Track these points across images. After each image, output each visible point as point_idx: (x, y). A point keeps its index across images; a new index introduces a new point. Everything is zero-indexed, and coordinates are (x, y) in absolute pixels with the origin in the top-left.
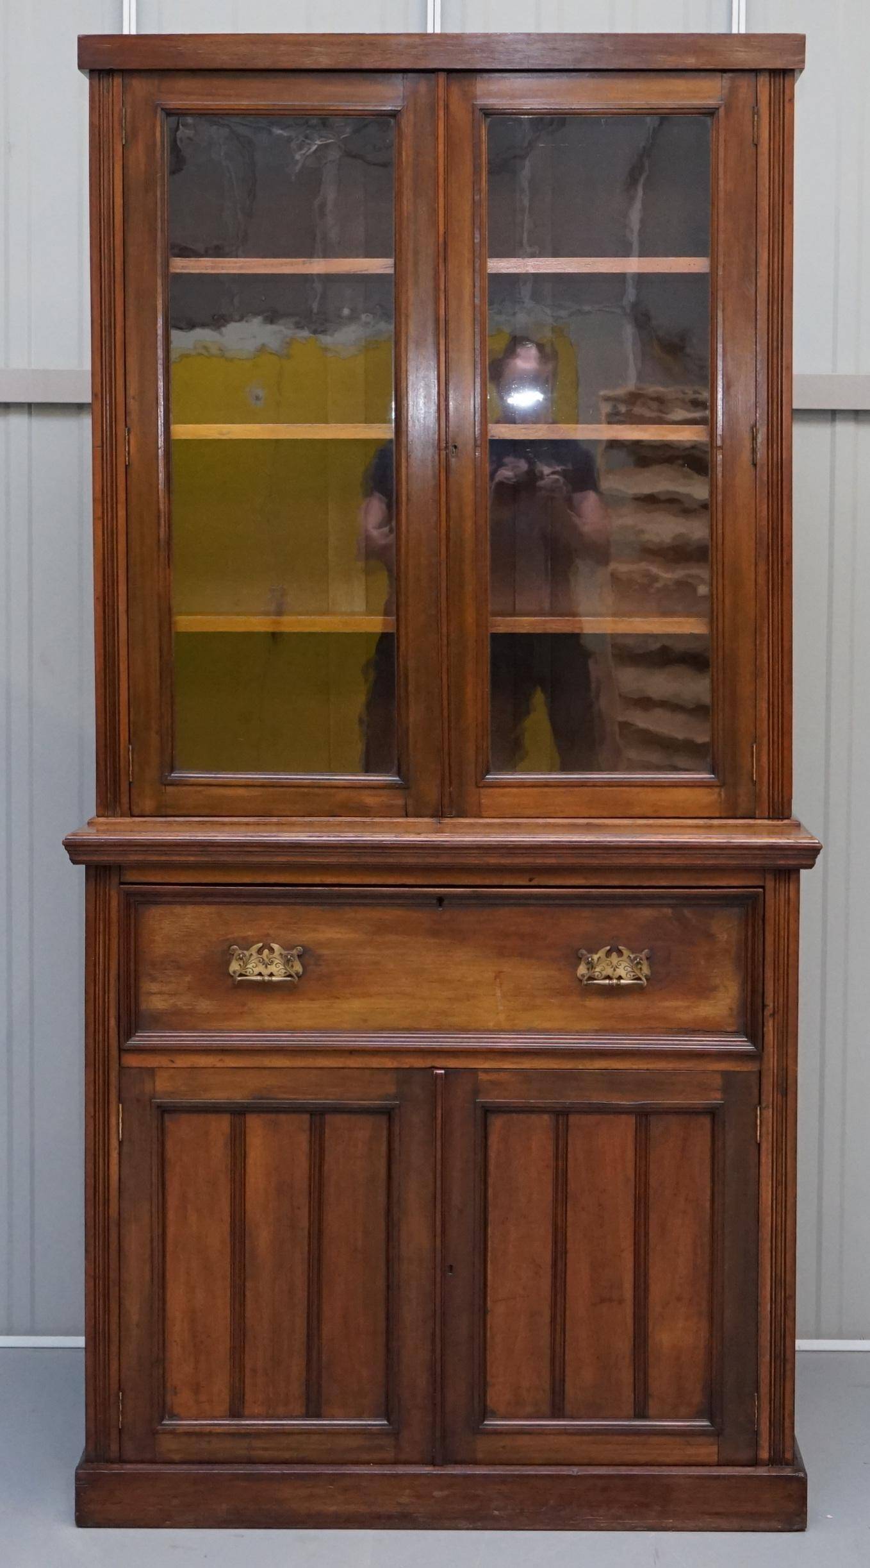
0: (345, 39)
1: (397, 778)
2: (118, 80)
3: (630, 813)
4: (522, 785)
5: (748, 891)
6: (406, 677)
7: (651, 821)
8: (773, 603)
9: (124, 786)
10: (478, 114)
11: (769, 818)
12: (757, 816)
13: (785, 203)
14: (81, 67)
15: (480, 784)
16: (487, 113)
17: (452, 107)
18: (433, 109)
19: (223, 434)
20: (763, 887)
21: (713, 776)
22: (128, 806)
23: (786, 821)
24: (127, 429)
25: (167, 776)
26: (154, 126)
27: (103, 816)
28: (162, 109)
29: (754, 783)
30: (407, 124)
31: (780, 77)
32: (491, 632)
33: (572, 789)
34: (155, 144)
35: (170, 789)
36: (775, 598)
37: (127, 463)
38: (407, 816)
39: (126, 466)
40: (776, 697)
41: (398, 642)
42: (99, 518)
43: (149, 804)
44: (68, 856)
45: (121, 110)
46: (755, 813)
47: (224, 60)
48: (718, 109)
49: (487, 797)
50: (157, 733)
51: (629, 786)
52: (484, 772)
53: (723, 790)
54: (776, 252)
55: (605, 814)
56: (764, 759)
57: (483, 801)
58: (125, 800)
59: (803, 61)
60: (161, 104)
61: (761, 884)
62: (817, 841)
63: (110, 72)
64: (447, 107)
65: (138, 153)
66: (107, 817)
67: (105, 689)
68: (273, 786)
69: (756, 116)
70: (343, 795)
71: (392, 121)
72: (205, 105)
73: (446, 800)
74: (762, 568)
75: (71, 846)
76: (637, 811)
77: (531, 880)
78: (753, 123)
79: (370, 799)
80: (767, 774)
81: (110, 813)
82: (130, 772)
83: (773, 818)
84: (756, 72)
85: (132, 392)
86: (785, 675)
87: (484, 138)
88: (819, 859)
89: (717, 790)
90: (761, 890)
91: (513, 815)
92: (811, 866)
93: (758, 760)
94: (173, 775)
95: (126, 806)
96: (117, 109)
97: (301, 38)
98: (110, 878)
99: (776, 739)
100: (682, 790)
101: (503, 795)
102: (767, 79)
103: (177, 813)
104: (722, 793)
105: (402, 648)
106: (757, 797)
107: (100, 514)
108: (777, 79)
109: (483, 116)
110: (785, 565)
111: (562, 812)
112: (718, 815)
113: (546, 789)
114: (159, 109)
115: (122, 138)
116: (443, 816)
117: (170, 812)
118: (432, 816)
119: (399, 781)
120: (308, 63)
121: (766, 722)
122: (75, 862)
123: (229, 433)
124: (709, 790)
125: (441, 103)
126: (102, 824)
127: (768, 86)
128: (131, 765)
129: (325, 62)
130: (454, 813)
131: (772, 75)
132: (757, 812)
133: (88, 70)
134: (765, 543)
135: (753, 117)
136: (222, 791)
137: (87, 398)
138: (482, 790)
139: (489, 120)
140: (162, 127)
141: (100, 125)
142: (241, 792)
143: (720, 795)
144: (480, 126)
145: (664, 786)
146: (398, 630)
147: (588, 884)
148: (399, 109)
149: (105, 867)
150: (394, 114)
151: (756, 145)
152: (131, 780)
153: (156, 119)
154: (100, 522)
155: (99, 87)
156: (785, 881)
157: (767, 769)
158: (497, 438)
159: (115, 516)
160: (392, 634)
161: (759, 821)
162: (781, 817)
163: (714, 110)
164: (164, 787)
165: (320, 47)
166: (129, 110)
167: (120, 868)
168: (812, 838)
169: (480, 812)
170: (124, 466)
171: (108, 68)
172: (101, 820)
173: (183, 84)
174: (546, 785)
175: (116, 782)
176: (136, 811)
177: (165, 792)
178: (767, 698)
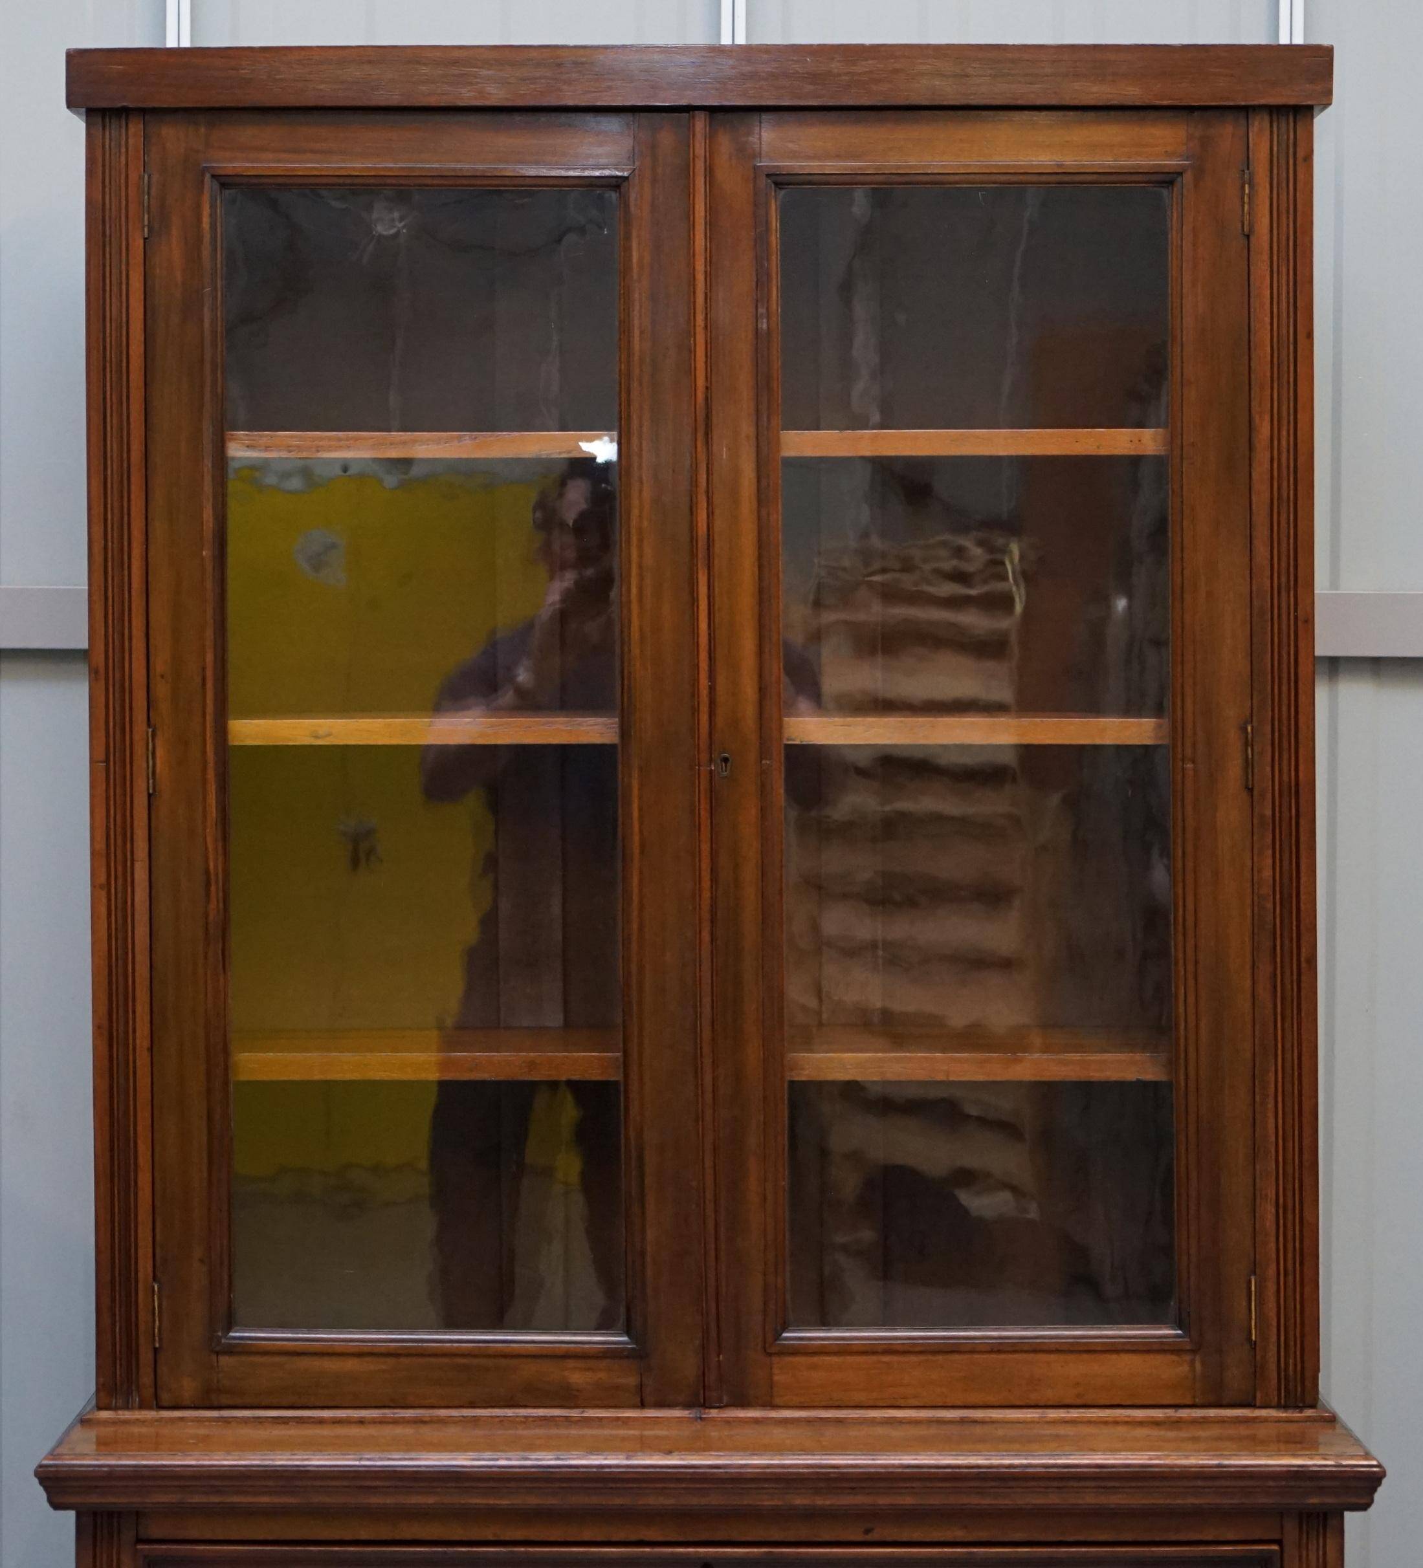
0: (534, 54)
1: (625, 1339)
2: (135, 128)
3: (1034, 1398)
4: (844, 1350)
5: (1251, 1550)
6: (640, 1158)
7: (1074, 1414)
8: (1283, 1030)
9: (146, 1356)
10: (763, 182)
11: (1278, 1406)
12: (1258, 1404)
13: (1299, 337)
14: (71, 104)
15: (773, 1349)
16: (780, 180)
17: (720, 175)
18: (686, 171)
19: (317, 737)
20: (1279, 1542)
21: (1180, 1332)
22: (152, 1390)
23: (1309, 1413)
24: (150, 730)
25: (221, 1337)
26: (198, 207)
27: (107, 1408)
28: (213, 176)
29: (1253, 1346)
30: (639, 199)
31: (1288, 120)
32: (789, 1078)
33: (930, 1357)
34: (199, 239)
35: (225, 1360)
36: (1288, 1020)
37: (151, 791)
38: (643, 1405)
39: (150, 795)
40: (1290, 1194)
41: (627, 1098)
42: (101, 887)
43: (188, 1387)
44: (44, 1495)
45: (141, 178)
46: (1255, 1397)
47: (324, 90)
48: (1180, 174)
49: (783, 1373)
50: (201, 1261)
51: (1035, 1351)
52: (779, 1328)
53: (1198, 1358)
54: (1285, 422)
55: (991, 1399)
56: (1271, 1304)
57: (776, 1378)
58: (146, 1379)
59: (1329, 93)
60: (213, 167)
61: (1277, 1536)
62: (1374, 1463)
63: (124, 113)
64: (710, 171)
65: (172, 250)
66: (116, 1409)
67: (112, 1181)
68: (409, 1355)
69: (1247, 186)
70: (529, 1370)
71: (614, 196)
72: (287, 169)
73: (712, 1378)
74: (1265, 969)
75: (48, 1478)
76: (1050, 1395)
77: (867, 1531)
78: (1243, 198)
79: (577, 1377)
80: (1275, 1330)
81: (120, 1403)
82: (156, 1330)
83: (1285, 1407)
84: (1246, 111)
85: (161, 664)
86: (1306, 1156)
87: (775, 223)
88: (1380, 1495)
89: (1188, 1357)
90: (1275, 1547)
91: (830, 1403)
92: (1365, 1507)
93: (1261, 1303)
94: (232, 1334)
95: (148, 1392)
96: (133, 177)
97: (456, 54)
98: (119, 1532)
99: (1290, 1267)
100: (1125, 1357)
101: (814, 1367)
102: (1266, 124)
103: (239, 1401)
104: (1198, 1366)
105: (634, 1111)
106: (1257, 1371)
107: (103, 879)
108: (1283, 125)
109: (773, 186)
110: (1304, 965)
111: (915, 1397)
112: (1189, 1402)
113: (886, 1359)
114: (208, 177)
115: (143, 228)
116: (706, 1405)
117: (225, 1400)
118: (687, 1406)
119: (627, 1343)
120: (466, 96)
121: (1273, 1239)
122: (56, 1506)
123: (329, 735)
124: (1174, 1358)
125: (700, 166)
126: (105, 1423)
127: (1268, 133)
128: (157, 1319)
129: (496, 95)
130: (725, 1399)
131: (1275, 117)
132: (1258, 1395)
133: (84, 109)
134: (1269, 927)
135: (1243, 188)
136: (317, 1364)
137: (81, 641)
138: (775, 1359)
139: (783, 192)
140: (213, 207)
141: (104, 204)
142: (351, 1364)
143: (1192, 1363)
144: (767, 205)
145: (1095, 1352)
146: (626, 1076)
147: (970, 1538)
148: (626, 174)
149: (111, 1514)
150: (616, 184)
151: (1248, 237)
152: (157, 1345)
153: (203, 192)
154: (104, 893)
155: (104, 138)
156: (1318, 1532)
157: (1274, 1323)
158: (797, 742)
159: (129, 881)
160: (616, 1083)
161: (1264, 1413)
162: (1301, 1405)
163: (1175, 175)
164: (214, 1357)
165: (489, 70)
166: (155, 178)
167: (138, 1515)
168: (1367, 1456)
169: (772, 1396)
170: (145, 794)
171: (119, 105)
172: (105, 1414)
173: (248, 133)
174: (889, 1349)
175: (132, 1350)
176: (165, 1397)
177: (218, 1366)
178: (1274, 1197)
